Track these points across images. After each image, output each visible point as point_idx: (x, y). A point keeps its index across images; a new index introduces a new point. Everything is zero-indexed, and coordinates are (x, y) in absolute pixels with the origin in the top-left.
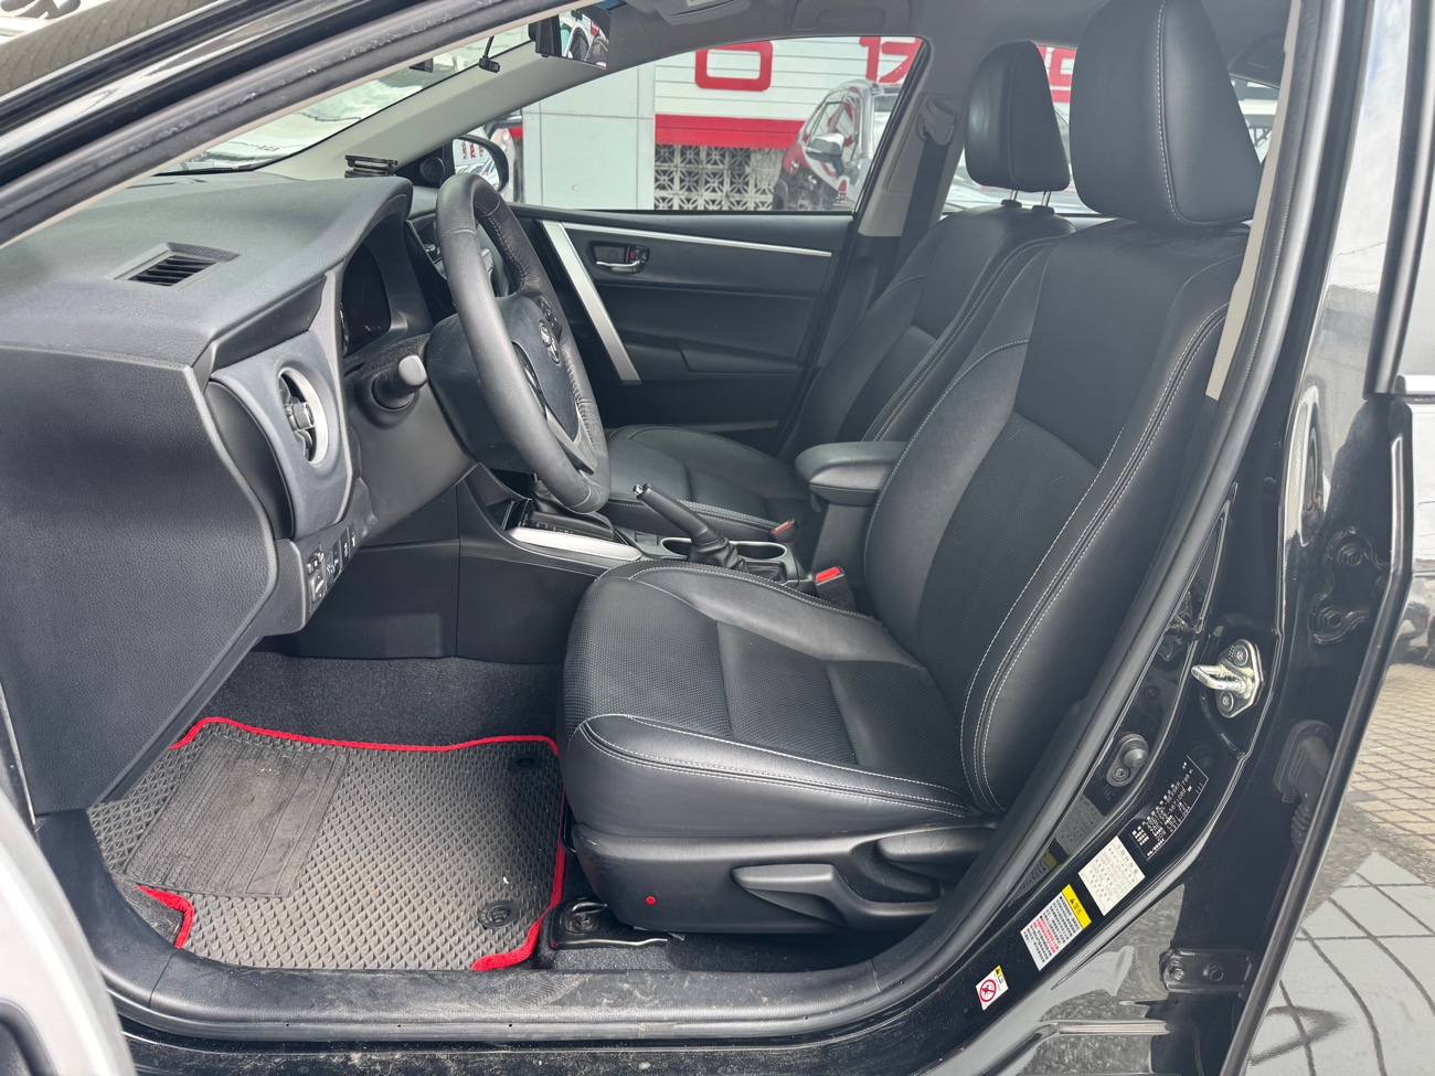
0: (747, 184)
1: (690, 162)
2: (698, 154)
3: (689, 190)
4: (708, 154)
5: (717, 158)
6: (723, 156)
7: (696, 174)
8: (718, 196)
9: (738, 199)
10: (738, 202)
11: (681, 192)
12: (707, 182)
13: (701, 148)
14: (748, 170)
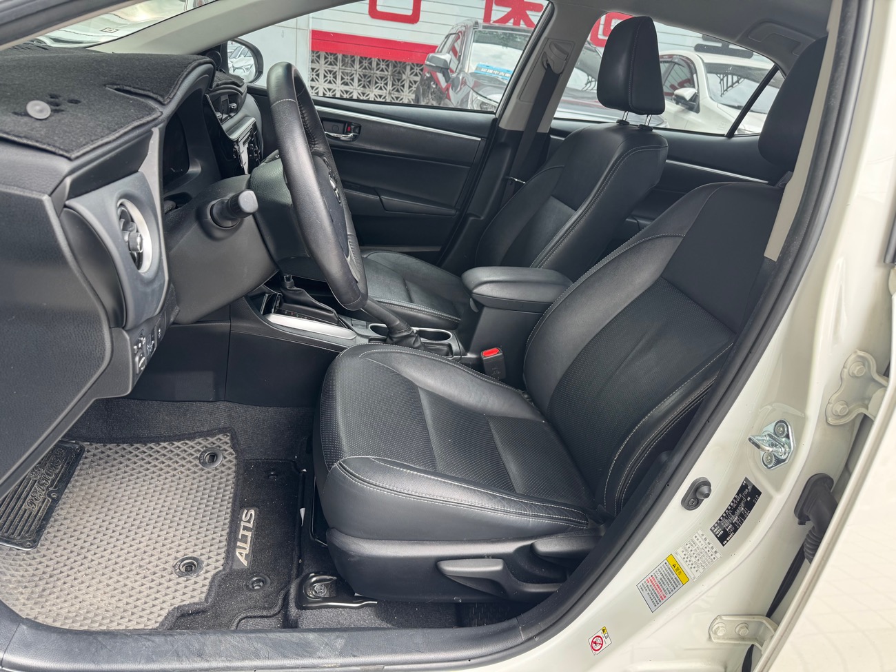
0: (403, 86)
1: (365, 68)
2: (371, 63)
3: (364, 87)
4: (378, 64)
5: (384, 67)
6: (388, 66)
7: (370, 76)
8: (383, 92)
9: (397, 96)
10: (397, 98)
11: (359, 88)
12: (376, 83)
13: (373, 59)
14: (404, 77)
